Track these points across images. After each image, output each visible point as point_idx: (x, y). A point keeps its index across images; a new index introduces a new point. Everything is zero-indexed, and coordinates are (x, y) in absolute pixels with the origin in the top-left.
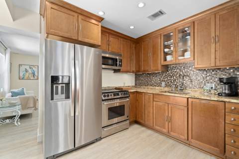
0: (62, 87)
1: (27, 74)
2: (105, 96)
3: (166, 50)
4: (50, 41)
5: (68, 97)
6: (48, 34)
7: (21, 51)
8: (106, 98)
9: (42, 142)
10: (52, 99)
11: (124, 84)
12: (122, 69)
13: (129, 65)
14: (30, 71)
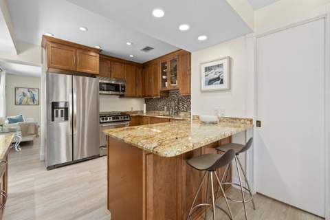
0: (62, 111)
1: (26, 98)
2: (103, 119)
3: (164, 77)
4: (52, 75)
5: (66, 119)
6: (49, 68)
7: (18, 72)
8: (105, 121)
9: (44, 161)
10: (53, 120)
11: (132, 108)
12: (125, 93)
13: (134, 90)
14: (29, 95)
